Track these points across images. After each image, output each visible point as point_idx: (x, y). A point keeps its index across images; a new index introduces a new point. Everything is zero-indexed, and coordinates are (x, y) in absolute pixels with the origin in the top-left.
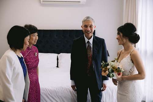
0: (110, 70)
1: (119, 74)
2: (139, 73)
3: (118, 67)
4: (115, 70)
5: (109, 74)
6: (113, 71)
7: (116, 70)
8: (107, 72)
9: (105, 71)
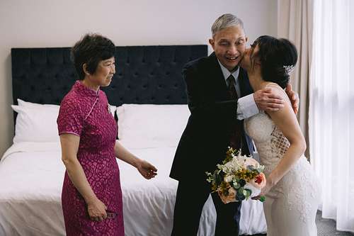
0: (235, 184)
5: (238, 193)
7: (248, 174)
9: (226, 193)
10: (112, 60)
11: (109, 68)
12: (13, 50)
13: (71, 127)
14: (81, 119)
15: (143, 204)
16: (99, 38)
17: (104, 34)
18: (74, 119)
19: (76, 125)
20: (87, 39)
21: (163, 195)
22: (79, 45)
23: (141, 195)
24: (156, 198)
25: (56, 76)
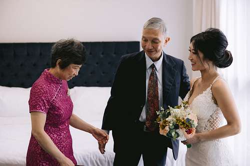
0: (171, 125)
1: (189, 132)
2: (229, 123)
3: (188, 119)
4: (181, 125)
5: (169, 131)
6: (176, 127)
7: (183, 123)
8: (167, 128)
9: (164, 127)
13: (41, 107)
14: (48, 101)
15: (89, 164)
18: (43, 100)
21: (105, 158)
23: (88, 158)
24: (100, 160)
25: (22, 65)
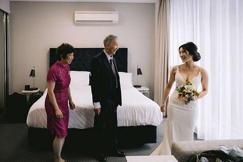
10: (73, 54)
11: (71, 57)
12: (50, 49)
13: (52, 79)
16: (68, 45)
17: (70, 44)
19: (54, 79)
20: (63, 45)
22: (60, 47)
